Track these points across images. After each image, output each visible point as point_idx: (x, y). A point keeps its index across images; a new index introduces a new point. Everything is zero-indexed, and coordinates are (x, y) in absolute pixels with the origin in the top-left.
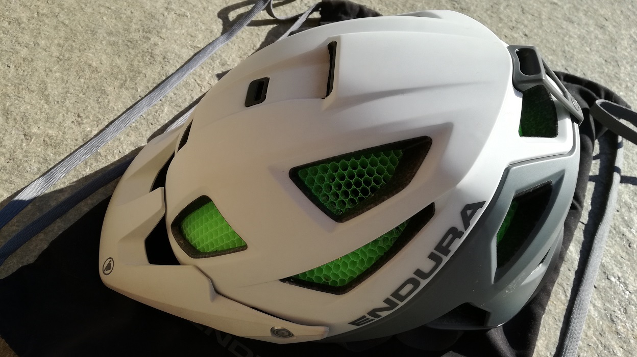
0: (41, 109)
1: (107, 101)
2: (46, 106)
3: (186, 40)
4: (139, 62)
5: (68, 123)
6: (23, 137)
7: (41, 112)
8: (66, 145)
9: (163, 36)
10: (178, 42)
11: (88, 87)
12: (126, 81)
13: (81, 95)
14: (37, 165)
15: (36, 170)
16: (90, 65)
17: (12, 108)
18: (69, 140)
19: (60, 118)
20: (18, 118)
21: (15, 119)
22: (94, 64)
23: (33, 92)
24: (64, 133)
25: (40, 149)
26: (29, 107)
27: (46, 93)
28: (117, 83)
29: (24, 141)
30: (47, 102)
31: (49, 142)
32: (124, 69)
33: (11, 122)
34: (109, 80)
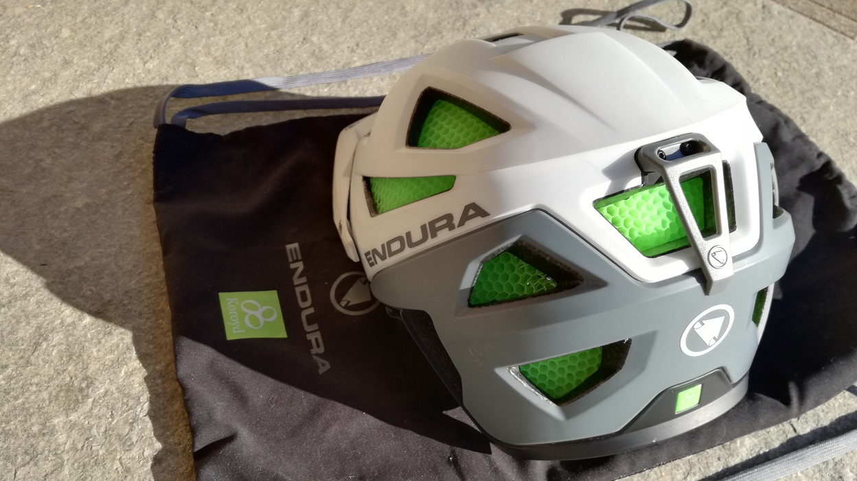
19: (341, 40)
20: (310, 23)
21: (307, 23)
25: (305, 55)
29: (300, 43)
32: (429, 24)
33: (303, 23)
34: (408, 27)
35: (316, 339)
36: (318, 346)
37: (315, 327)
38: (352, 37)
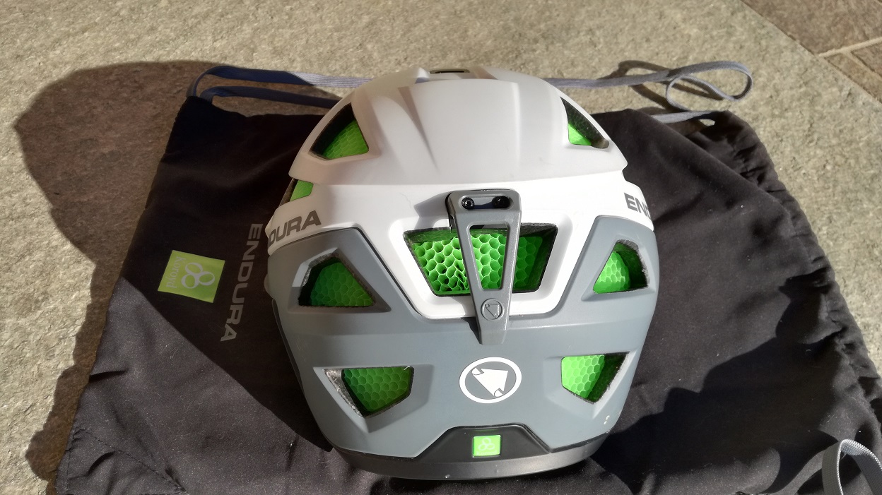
0: (393, 36)
1: (437, 62)
2: (398, 37)
3: (563, 63)
4: (502, 54)
5: (393, 58)
6: (358, 45)
7: (390, 39)
8: (371, 70)
9: (551, 48)
10: (554, 60)
11: (441, 45)
12: (470, 59)
13: (429, 47)
14: (338, 67)
15: (334, 69)
16: (466, 31)
17: (379, 23)
18: (375, 69)
19: (393, 51)
20: (372, 32)
21: (370, 31)
22: (469, 33)
23: (406, 22)
24: (381, 62)
25: (354, 60)
26: (388, 30)
27: (412, 29)
28: (462, 57)
29: (355, 48)
30: (404, 35)
31: (364, 60)
32: (484, 50)
33: (367, 30)
34: (461, 50)
35: (237, 311)
36: (236, 318)
37: (242, 300)
38: (405, 50)
